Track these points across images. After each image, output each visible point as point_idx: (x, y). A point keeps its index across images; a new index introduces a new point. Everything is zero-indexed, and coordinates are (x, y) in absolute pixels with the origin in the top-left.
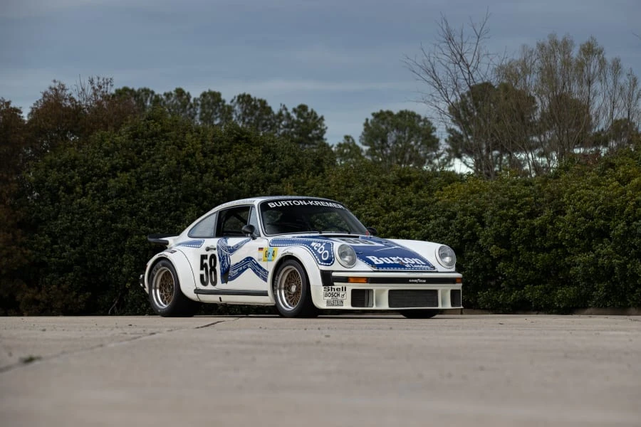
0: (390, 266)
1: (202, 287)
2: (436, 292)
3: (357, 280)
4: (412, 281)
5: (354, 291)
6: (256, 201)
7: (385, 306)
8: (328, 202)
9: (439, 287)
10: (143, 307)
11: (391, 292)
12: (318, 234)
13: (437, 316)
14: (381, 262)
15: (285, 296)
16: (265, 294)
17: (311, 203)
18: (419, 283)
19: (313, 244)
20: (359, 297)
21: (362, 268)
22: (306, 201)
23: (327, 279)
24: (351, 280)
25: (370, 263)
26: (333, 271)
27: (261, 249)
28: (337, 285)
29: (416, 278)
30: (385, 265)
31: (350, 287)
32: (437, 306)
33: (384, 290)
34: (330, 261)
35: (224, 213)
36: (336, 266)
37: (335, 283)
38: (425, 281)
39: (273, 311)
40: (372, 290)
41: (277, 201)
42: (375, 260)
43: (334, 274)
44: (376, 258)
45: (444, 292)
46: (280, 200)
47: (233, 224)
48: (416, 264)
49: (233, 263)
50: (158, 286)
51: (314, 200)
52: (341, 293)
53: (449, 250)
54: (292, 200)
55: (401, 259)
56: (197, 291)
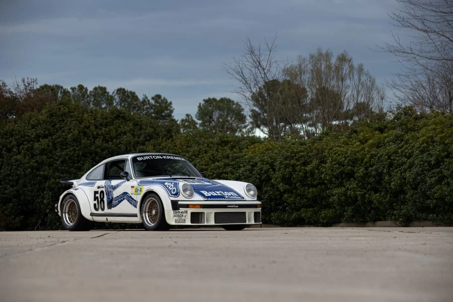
0: (215, 197)
1: (95, 212)
2: (244, 213)
3: (194, 206)
4: (230, 206)
5: (192, 213)
6: (130, 157)
7: (212, 223)
8: (176, 156)
9: (246, 210)
10: (58, 225)
11: (216, 213)
12: (169, 177)
13: (246, 229)
14: (210, 195)
15: (149, 217)
16: (135, 216)
17: (165, 157)
18: (234, 208)
19: (166, 184)
20: (196, 217)
21: (197, 198)
22: (162, 156)
23: (175, 206)
24: (191, 206)
25: (203, 195)
26: (179, 201)
27: (133, 187)
28: (182, 210)
30: (212, 197)
31: (190, 211)
32: (246, 222)
33: (211, 213)
34: (177, 194)
35: (109, 164)
36: (181, 198)
37: (180, 208)
39: (141, 226)
40: (204, 213)
41: (143, 156)
42: (205, 193)
43: (179, 203)
44: (206, 192)
45: (250, 214)
46: (145, 156)
47: (114, 171)
48: (232, 196)
49: (115, 196)
50: (67, 211)
51: (166, 155)
52: (184, 215)
53: (253, 187)
54: (152, 155)
55: (222, 192)
56: (92, 214)
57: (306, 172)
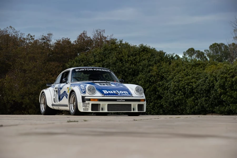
0: (112, 94)
1: (54, 103)
2: (130, 105)
3: (94, 100)
4: (118, 100)
5: (92, 105)
6: (71, 69)
7: (106, 111)
8: (103, 69)
9: (132, 103)
11: (108, 105)
14: (108, 93)
15: (73, 107)
16: (67, 106)
17: (95, 70)
18: (121, 101)
19: (81, 85)
20: (95, 107)
21: (98, 95)
22: (93, 69)
23: (84, 99)
24: (92, 100)
25: (103, 93)
26: (86, 96)
27: (68, 88)
28: (87, 102)
29: (120, 99)
30: (109, 94)
31: (91, 103)
32: (131, 111)
33: (106, 104)
34: (85, 92)
36: (87, 94)
37: (86, 101)
38: (124, 100)
40: (100, 104)
41: (80, 69)
42: (105, 92)
43: (86, 98)
44: (106, 91)
45: (135, 105)
46: (81, 69)
48: (124, 93)
49: (61, 94)
50: (43, 103)
51: (96, 68)
52: (88, 105)
53: (141, 87)
54: (87, 68)
55: (118, 91)
56: (53, 105)
57: (233, 82)
